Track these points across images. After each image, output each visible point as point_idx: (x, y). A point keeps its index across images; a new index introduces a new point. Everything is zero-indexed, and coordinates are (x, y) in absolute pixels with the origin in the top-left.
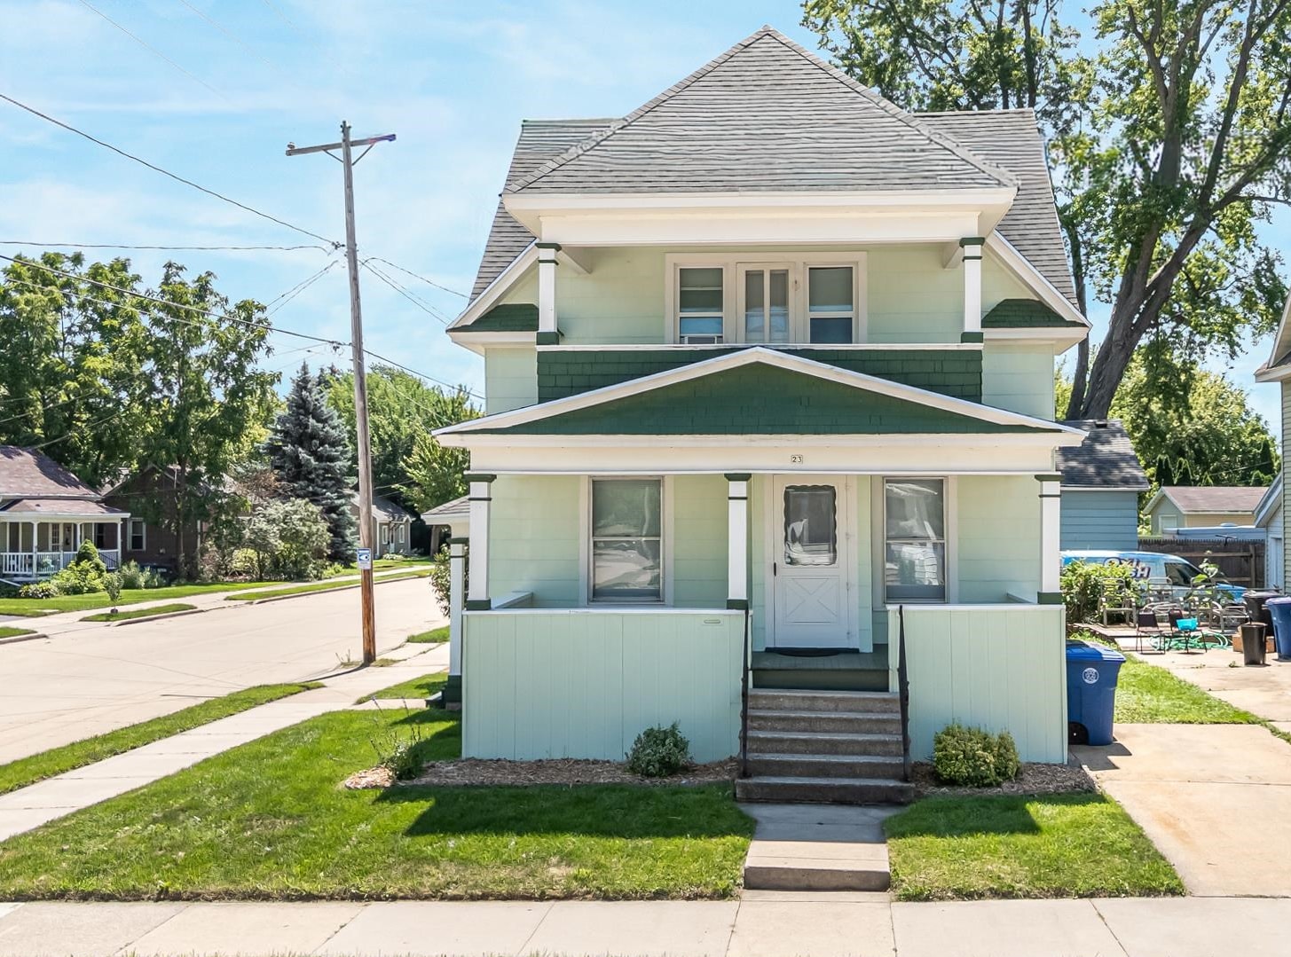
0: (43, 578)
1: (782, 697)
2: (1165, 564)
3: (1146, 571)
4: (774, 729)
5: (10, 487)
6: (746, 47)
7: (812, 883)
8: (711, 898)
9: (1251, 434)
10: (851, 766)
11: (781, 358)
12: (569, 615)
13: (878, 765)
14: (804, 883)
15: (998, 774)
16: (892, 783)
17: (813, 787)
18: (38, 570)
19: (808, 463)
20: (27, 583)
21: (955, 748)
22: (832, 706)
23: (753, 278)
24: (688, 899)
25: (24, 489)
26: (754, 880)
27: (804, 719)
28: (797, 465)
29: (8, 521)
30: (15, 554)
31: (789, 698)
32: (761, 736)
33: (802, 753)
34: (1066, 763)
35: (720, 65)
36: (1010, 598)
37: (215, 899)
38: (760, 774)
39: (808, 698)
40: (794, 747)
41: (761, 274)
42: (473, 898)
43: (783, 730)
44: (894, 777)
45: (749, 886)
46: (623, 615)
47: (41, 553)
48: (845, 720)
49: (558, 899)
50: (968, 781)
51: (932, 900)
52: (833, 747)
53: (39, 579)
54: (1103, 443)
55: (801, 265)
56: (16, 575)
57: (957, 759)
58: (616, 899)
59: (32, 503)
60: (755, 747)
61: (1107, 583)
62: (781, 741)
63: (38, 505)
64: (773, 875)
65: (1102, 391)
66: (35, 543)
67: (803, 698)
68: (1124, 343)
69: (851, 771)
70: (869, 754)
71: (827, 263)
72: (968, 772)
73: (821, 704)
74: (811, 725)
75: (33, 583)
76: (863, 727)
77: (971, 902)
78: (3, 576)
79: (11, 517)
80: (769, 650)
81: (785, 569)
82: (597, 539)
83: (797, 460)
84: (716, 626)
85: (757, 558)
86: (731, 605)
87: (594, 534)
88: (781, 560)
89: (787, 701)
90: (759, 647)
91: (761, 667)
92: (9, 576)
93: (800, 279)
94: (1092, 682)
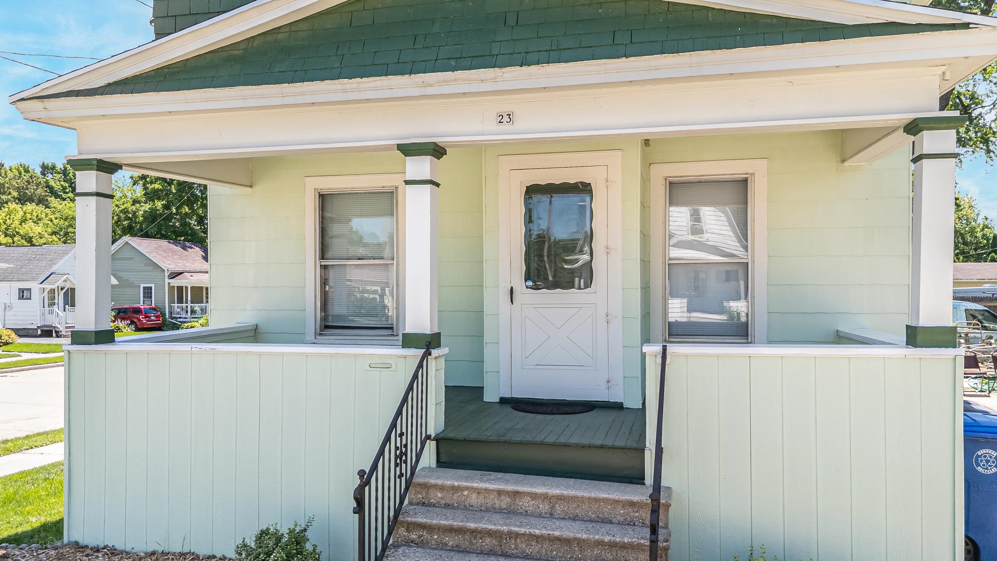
0: (195, 320)
1: (467, 488)
2: (965, 310)
5: (177, 265)
9: (983, 230)
18: (191, 315)
20: (185, 322)
22: (544, 507)
25: (186, 266)
27: (490, 533)
28: (503, 127)
29: (176, 285)
30: (181, 305)
31: (478, 491)
36: (840, 337)
39: (507, 493)
46: (260, 354)
47: (193, 305)
53: (192, 320)
56: (180, 318)
59: (188, 275)
63: (192, 276)
66: (189, 299)
67: (500, 492)
73: (526, 504)
75: (188, 322)
78: (173, 318)
79: (176, 282)
80: (503, 401)
81: (526, 296)
82: (324, 263)
83: (506, 119)
84: (385, 372)
85: (488, 281)
86: (409, 341)
87: (323, 257)
88: (519, 283)
89: (474, 496)
90: (491, 396)
91: (451, 435)
92: (176, 318)
94: (989, 472)
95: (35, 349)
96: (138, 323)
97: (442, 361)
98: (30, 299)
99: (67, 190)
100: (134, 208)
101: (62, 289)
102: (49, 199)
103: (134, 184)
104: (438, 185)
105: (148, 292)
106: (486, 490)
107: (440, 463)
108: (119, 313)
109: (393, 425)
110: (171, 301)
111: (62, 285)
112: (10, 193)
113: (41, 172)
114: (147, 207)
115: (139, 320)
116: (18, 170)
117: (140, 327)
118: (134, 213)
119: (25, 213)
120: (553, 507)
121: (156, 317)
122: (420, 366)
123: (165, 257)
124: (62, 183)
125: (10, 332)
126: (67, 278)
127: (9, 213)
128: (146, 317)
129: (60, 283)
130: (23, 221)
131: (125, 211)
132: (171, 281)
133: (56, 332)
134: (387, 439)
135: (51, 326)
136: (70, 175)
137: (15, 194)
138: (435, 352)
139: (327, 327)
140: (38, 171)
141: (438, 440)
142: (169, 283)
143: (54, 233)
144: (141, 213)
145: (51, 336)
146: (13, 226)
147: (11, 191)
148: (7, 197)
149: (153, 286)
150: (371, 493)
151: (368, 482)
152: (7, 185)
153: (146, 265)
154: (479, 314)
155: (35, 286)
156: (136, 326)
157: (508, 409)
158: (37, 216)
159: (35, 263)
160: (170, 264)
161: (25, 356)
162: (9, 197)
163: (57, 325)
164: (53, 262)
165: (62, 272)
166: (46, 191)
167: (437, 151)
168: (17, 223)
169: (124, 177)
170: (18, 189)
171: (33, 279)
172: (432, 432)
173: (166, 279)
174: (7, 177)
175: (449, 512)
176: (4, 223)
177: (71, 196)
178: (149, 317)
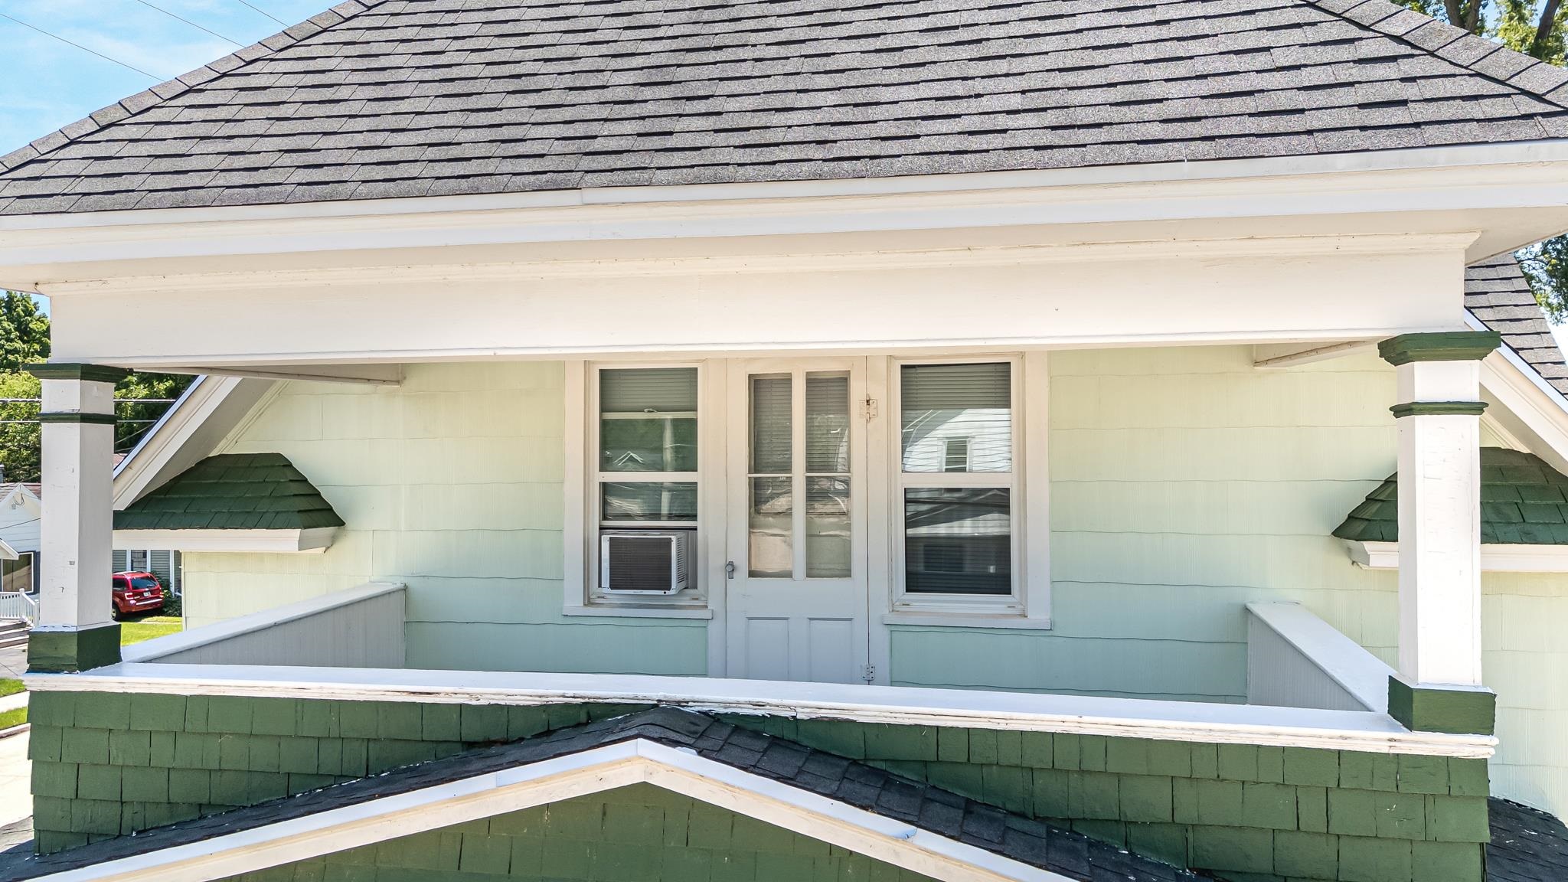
23: (769, 390)
93: (879, 394)
121: (152, 592)
128: (135, 594)
177: (19, 345)
178: (141, 594)
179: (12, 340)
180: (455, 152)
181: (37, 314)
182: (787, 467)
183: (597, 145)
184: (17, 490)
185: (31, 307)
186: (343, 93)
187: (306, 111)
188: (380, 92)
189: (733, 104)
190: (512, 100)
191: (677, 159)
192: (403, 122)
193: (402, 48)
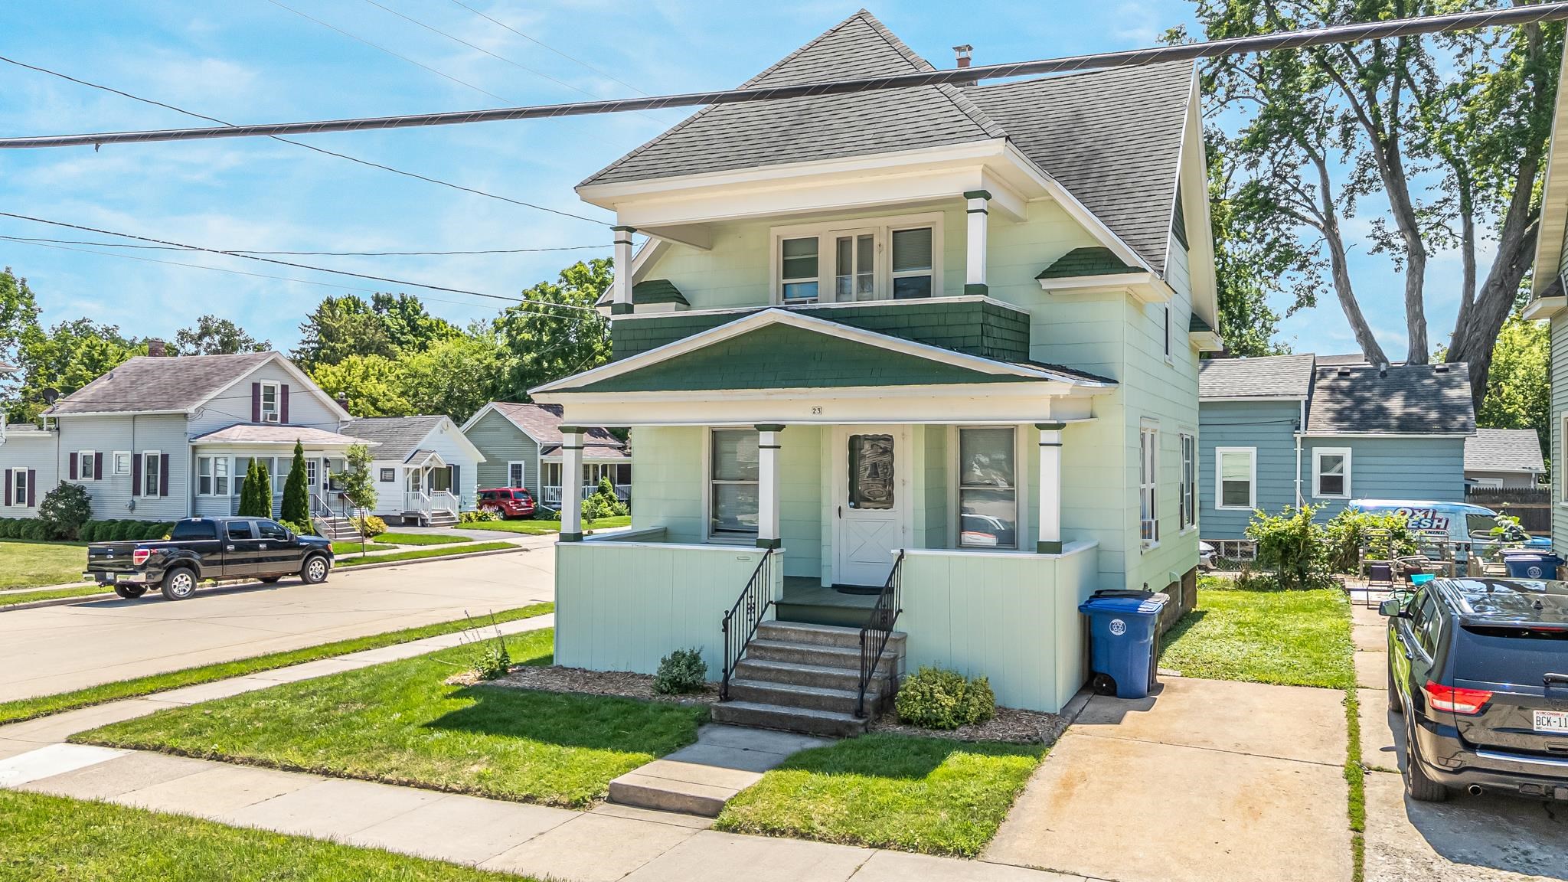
1: (789, 630)
2: (1467, 515)
3: (1444, 522)
4: (773, 659)
5: (551, 437)
6: (835, 31)
7: (661, 804)
8: (565, 806)
10: (818, 698)
11: (793, 318)
12: (632, 548)
13: (840, 699)
14: (654, 803)
15: (957, 718)
16: (841, 717)
17: (773, 715)
19: (825, 415)
21: (914, 688)
22: (831, 641)
23: (843, 244)
24: (549, 805)
26: (617, 795)
28: (817, 416)
29: (550, 462)
30: (555, 487)
32: (753, 664)
33: (786, 683)
34: (1058, 713)
35: (805, 51)
37: (241, 763)
38: (741, 699)
40: (778, 676)
41: (849, 240)
42: (401, 784)
43: (781, 661)
44: (845, 711)
45: (611, 800)
48: (833, 655)
49: (457, 792)
50: (922, 722)
51: (739, 832)
52: (812, 680)
54: (1451, 388)
55: (884, 230)
57: (915, 700)
58: (496, 798)
60: (747, 674)
61: (1374, 533)
62: (769, 670)
64: (631, 793)
65: (1477, 334)
67: (807, 632)
68: (1502, 282)
69: (817, 703)
70: (843, 689)
71: (914, 225)
72: (922, 713)
73: (821, 638)
74: (804, 657)
76: (848, 663)
77: (771, 838)
78: (546, 504)
79: (549, 459)
80: (834, 586)
81: (849, 512)
82: (716, 482)
83: (817, 411)
84: (747, 563)
85: (824, 501)
86: (760, 543)
87: (714, 478)
88: (845, 504)
89: (793, 634)
90: (826, 583)
91: (785, 602)
92: (548, 503)
93: (884, 242)
94: (1119, 634)
95: (409, 540)
96: (507, 510)
97: (781, 557)
98: (393, 481)
99: (405, 331)
100: (499, 363)
101: (427, 469)
102: (390, 346)
103: (496, 332)
104: (779, 447)
105: (516, 471)
106: (799, 630)
107: (778, 618)
108: (484, 497)
109: (746, 590)
110: (544, 483)
111: (428, 465)
112: (345, 341)
113: (374, 307)
114: (514, 361)
115: (508, 505)
116: (347, 305)
117: (508, 515)
118: (499, 370)
119: (367, 368)
120: (836, 641)
121: (527, 502)
122: (765, 558)
123: (536, 427)
124: (400, 321)
125: (379, 520)
126: (434, 456)
127: (349, 369)
128: (516, 502)
129: (424, 464)
130: (365, 377)
131: (488, 367)
132: (544, 457)
133: (422, 520)
134: (742, 597)
135: (416, 513)
136: (409, 310)
137: (351, 341)
138: (775, 551)
139: (717, 531)
140: (371, 304)
141: (778, 604)
142: (542, 460)
143: (403, 394)
144: (507, 369)
145: (416, 525)
146: (354, 384)
147: (347, 337)
148: (342, 345)
149: (522, 463)
150: (732, 622)
151: (730, 617)
152: (342, 330)
153: (515, 438)
154: (818, 522)
155: (398, 466)
156: (504, 514)
157: (835, 591)
158: (380, 370)
159: (398, 438)
160: (543, 436)
161: (404, 549)
162: (345, 345)
163: (423, 512)
164: (417, 437)
165: (428, 449)
166: (386, 336)
167: (779, 428)
168: (358, 379)
169: (483, 321)
170: (354, 335)
171: (398, 457)
172: (773, 599)
173: (539, 454)
174: (342, 319)
175: (778, 643)
176: (344, 380)
177: (410, 337)
178: (519, 502)
179: (405, 334)
180: (728, 159)
181: (422, 313)
182: (850, 273)
183: (764, 155)
184: (444, 419)
185: (418, 308)
186: (697, 143)
187: (687, 149)
188: (707, 142)
189: (803, 141)
190: (744, 143)
191: (784, 157)
192: (714, 151)
193: (714, 128)
